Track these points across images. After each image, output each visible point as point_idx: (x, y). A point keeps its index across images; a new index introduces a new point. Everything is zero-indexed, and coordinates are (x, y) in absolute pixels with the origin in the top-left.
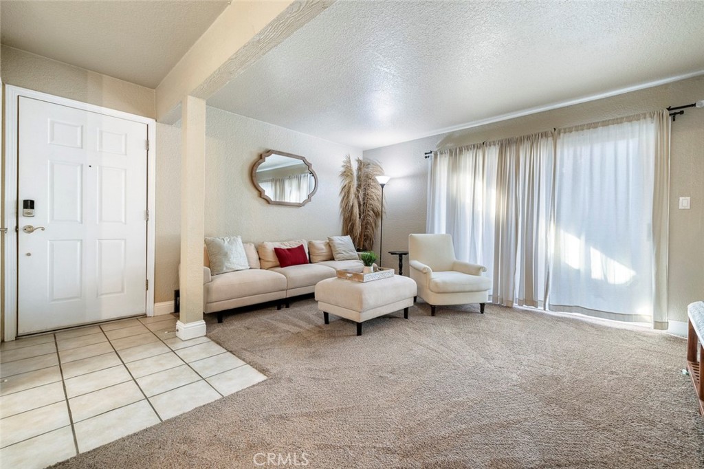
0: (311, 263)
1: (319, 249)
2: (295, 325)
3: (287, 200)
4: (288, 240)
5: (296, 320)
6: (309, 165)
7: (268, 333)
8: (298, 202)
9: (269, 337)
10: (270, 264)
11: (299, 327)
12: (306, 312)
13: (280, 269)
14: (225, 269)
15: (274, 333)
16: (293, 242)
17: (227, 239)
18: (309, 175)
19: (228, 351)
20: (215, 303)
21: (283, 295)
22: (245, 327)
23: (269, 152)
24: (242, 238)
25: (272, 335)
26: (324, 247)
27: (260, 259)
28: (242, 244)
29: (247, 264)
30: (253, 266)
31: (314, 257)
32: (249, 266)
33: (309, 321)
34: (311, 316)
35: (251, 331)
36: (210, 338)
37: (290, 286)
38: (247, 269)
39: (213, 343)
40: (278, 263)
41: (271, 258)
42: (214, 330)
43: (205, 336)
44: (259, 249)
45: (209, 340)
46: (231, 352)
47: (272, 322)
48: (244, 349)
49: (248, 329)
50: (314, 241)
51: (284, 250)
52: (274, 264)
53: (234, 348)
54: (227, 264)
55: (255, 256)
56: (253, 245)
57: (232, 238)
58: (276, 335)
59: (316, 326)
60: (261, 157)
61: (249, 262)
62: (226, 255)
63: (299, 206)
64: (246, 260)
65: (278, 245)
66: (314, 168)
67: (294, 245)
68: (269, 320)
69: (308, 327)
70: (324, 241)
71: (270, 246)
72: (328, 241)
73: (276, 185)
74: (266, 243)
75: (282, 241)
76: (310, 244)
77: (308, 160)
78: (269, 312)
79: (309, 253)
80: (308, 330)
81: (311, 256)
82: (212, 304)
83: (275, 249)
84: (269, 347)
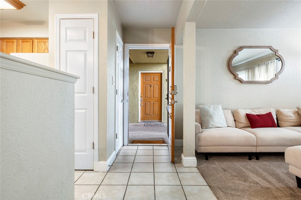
0: (279, 126)
1: (287, 116)
2: (265, 179)
3: (257, 79)
4: (258, 108)
5: (265, 174)
6: (275, 52)
7: (239, 179)
8: (266, 80)
9: (241, 184)
10: (243, 125)
11: (268, 182)
12: (275, 169)
13: (250, 129)
14: (210, 125)
15: (245, 181)
16: (262, 110)
17: (212, 107)
18: (276, 61)
19: (208, 185)
20: (203, 147)
21: (253, 150)
22: (222, 168)
23: (241, 48)
24: (222, 106)
25: (243, 183)
26: (292, 115)
27: (235, 120)
28: (222, 110)
29: (225, 123)
30: (230, 125)
31: (282, 122)
32: (227, 125)
33: (279, 179)
34: (281, 174)
35: (226, 173)
36: (199, 169)
37: (259, 144)
38: (225, 127)
39: (199, 174)
40: (249, 125)
41: (244, 120)
42: (202, 164)
43: (196, 167)
44: (234, 114)
45: (198, 171)
46: (210, 186)
47: (244, 170)
48: (219, 188)
49: (225, 170)
50: (281, 110)
51: (254, 115)
52: (246, 125)
53: (213, 185)
54: (211, 122)
55: (231, 119)
56: (230, 112)
57: (215, 106)
58: (247, 184)
59: (287, 187)
60: (235, 53)
61: (227, 122)
62: (211, 116)
63: (267, 83)
64: (225, 121)
65: (249, 112)
66: (280, 53)
67: (263, 112)
68: (241, 167)
69: (278, 185)
70: (292, 110)
71: (243, 113)
72: (297, 110)
73: (248, 72)
74: (239, 110)
75: (252, 109)
76: (278, 112)
77: (275, 48)
78: (242, 160)
79: (277, 119)
80: (278, 189)
81: (279, 122)
82: (201, 147)
83: (246, 114)
84: (240, 194)
